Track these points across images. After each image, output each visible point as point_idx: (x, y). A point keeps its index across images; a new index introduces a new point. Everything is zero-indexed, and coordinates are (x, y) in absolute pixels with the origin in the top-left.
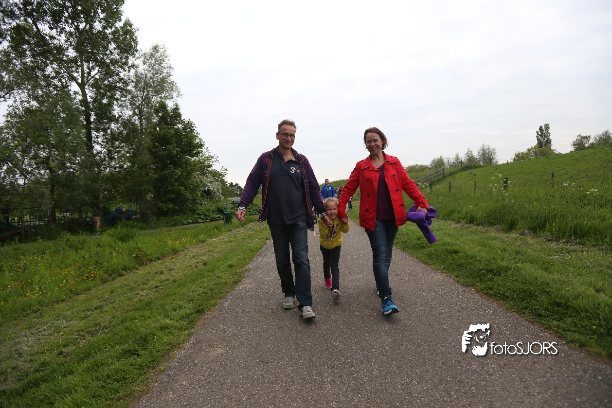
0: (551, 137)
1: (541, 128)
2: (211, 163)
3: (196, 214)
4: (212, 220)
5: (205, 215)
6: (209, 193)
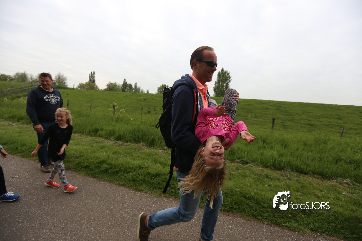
0: (95, 79)
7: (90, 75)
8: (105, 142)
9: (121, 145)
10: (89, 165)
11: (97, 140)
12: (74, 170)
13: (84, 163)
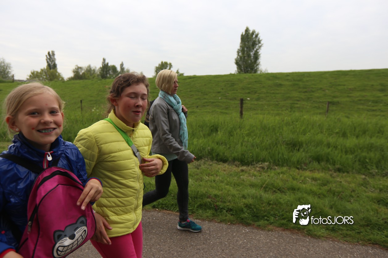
1: (49, 53)
7: (47, 58)
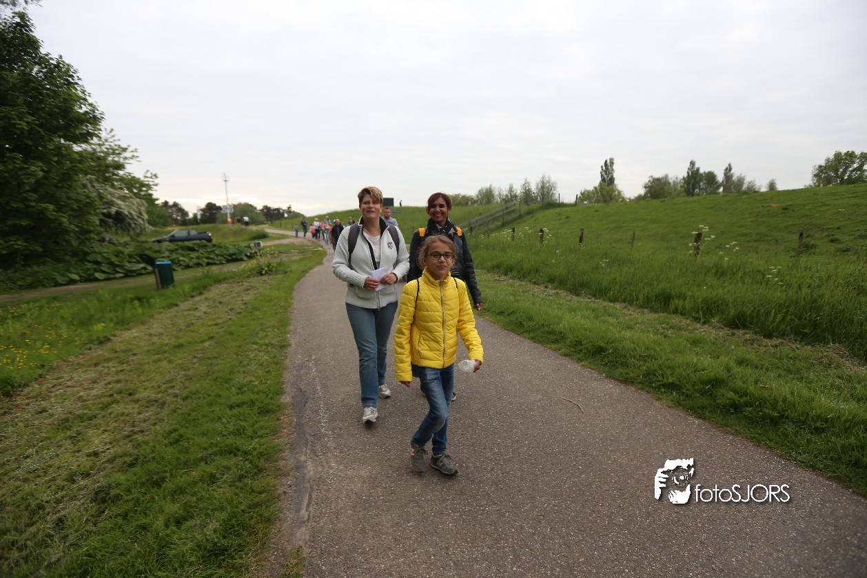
1: (606, 161)
2: (122, 161)
3: (89, 262)
4: (129, 274)
5: (111, 264)
6: (119, 218)
7: (602, 169)
8: (695, 329)
9: (752, 344)
10: (678, 383)
11: (674, 321)
12: (640, 386)
13: (662, 374)
